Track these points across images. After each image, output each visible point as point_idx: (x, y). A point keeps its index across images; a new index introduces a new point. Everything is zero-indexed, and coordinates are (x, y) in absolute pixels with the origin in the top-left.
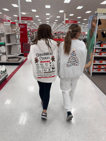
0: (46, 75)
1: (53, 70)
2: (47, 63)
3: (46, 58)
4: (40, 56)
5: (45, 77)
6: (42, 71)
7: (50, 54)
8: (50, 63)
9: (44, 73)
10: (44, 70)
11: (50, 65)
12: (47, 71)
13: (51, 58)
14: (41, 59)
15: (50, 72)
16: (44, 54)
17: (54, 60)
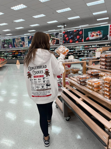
0: (39, 93)
1: (47, 88)
2: (40, 78)
3: (39, 72)
5: (38, 96)
6: (34, 88)
7: (44, 67)
8: (44, 79)
9: (37, 90)
10: (37, 87)
11: (44, 80)
12: (40, 89)
13: (44, 72)
14: (34, 73)
15: (43, 90)
16: (36, 67)
17: (48, 75)
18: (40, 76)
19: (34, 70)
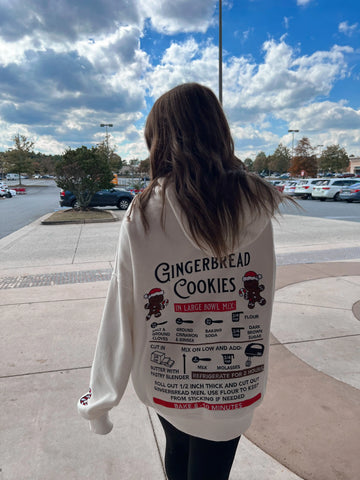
0: (205, 390)
1: (248, 363)
2: (215, 316)
3: (215, 284)
4: (181, 277)
6: (178, 366)
7: (240, 262)
9: (196, 375)
11: (236, 325)
12: (212, 367)
13: (240, 285)
14: (182, 291)
15: (231, 375)
16: (201, 263)
17: (259, 298)
18: (220, 307)
19: (185, 276)
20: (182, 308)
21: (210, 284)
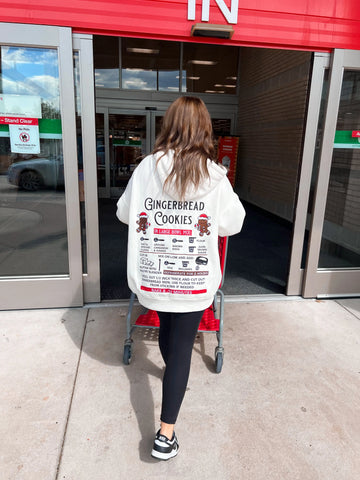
0: (171, 281)
1: (197, 268)
2: (178, 237)
3: (179, 219)
4: (159, 210)
5: (167, 290)
6: (156, 265)
7: (196, 207)
8: (191, 240)
9: (166, 272)
10: (166, 263)
11: (191, 245)
12: (175, 268)
13: (195, 221)
14: (160, 220)
15: (186, 274)
16: (171, 204)
17: (206, 231)
18: (182, 232)
19: (162, 210)
20: (158, 231)
21: (177, 219)
